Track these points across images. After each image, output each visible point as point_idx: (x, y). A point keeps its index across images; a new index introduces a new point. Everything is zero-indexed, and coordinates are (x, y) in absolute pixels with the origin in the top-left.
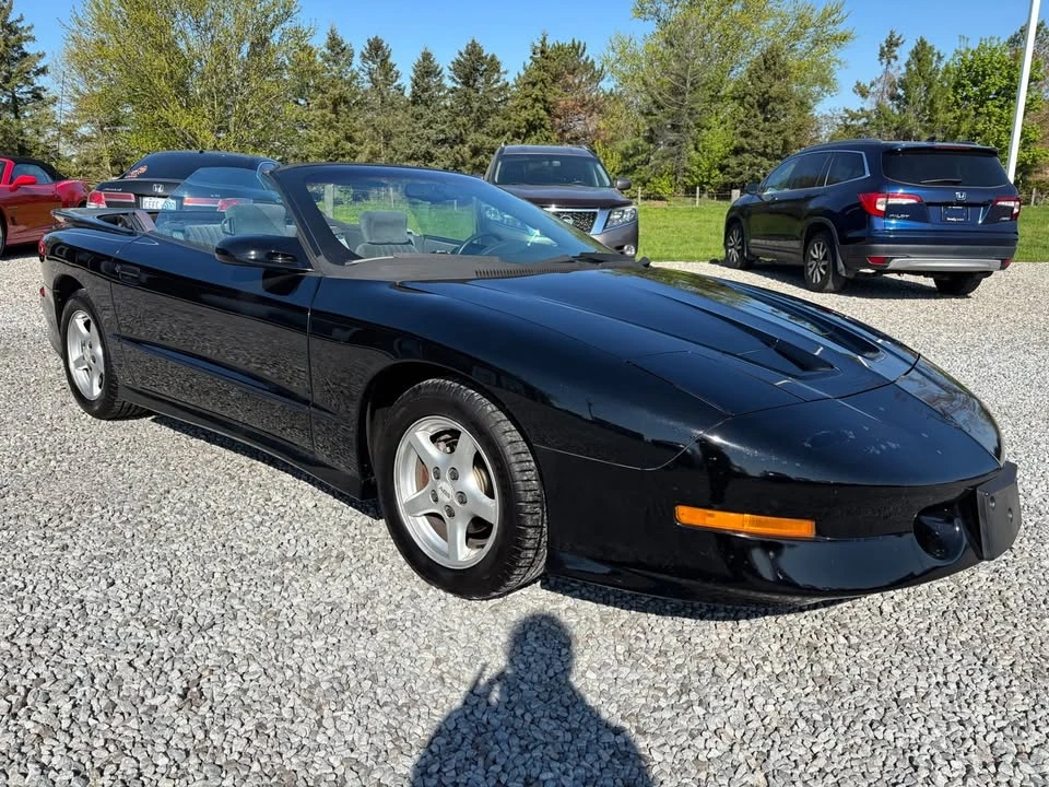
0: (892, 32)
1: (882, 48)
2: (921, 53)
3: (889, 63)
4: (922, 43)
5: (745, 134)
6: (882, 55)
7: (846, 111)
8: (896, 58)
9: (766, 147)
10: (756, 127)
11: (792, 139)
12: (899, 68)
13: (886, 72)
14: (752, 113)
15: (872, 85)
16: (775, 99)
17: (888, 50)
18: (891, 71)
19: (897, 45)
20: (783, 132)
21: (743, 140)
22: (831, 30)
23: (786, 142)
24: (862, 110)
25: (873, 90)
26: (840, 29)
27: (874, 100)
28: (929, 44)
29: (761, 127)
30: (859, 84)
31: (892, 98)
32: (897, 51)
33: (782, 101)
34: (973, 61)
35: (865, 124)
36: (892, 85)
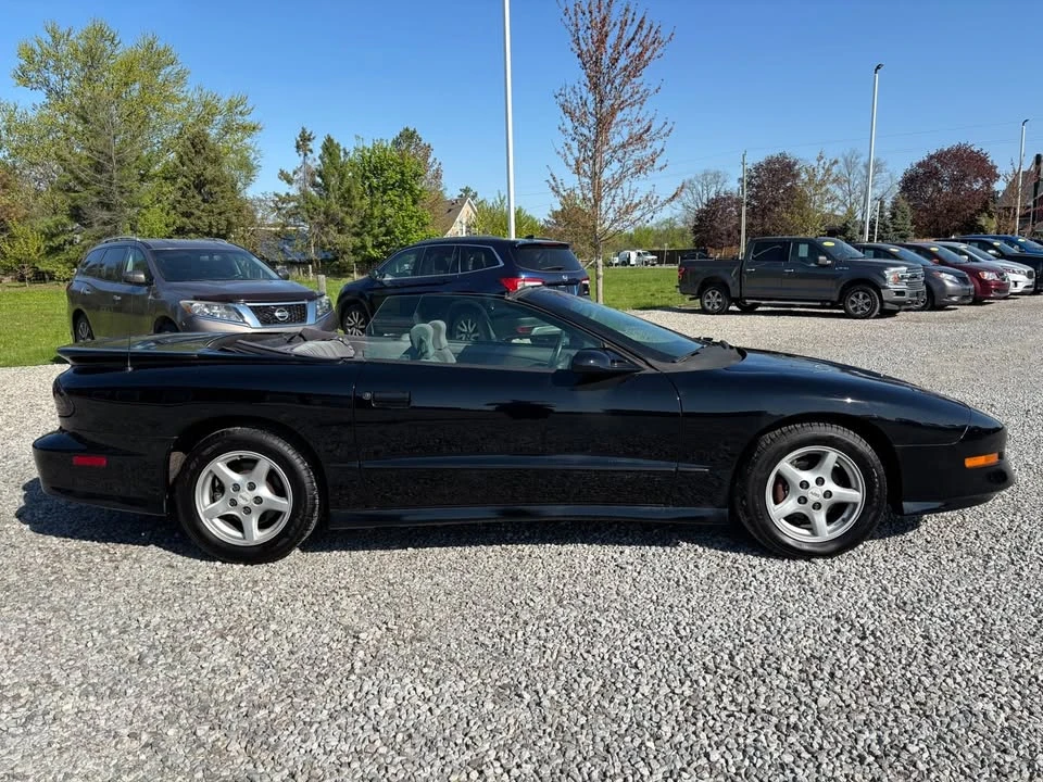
0: (303, 129)
1: (298, 142)
2: (330, 148)
3: (306, 155)
4: (330, 140)
5: (188, 215)
6: (298, 147)
7: (276, 195)
8: (311, 151)
9: (210, 225)
10: (197, 208)
11: (234, 219)
12: (315, 160)
13: (304, 163)
14: (190, 194)
15: (295, 173)
16: (211, 182)
17: (303, 142)
18: (309, 162)
19: (309, 140)
20: (224, 212)
21: (184, 219)
22: (239, 120)
23: (229, 223)
24: (288, 194)
25: (296, 177)
26: (248, 119)
27: (298, 186)
28: (335, 142)
29: (202, 207)
30: (282, 172)
31: (314, 185)
32: (311, 145)
33: (219, 184)
34: (370, 157)
35: (296, 207)
36: (313, 175)
